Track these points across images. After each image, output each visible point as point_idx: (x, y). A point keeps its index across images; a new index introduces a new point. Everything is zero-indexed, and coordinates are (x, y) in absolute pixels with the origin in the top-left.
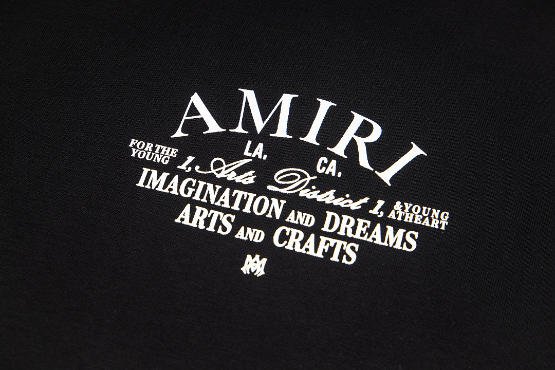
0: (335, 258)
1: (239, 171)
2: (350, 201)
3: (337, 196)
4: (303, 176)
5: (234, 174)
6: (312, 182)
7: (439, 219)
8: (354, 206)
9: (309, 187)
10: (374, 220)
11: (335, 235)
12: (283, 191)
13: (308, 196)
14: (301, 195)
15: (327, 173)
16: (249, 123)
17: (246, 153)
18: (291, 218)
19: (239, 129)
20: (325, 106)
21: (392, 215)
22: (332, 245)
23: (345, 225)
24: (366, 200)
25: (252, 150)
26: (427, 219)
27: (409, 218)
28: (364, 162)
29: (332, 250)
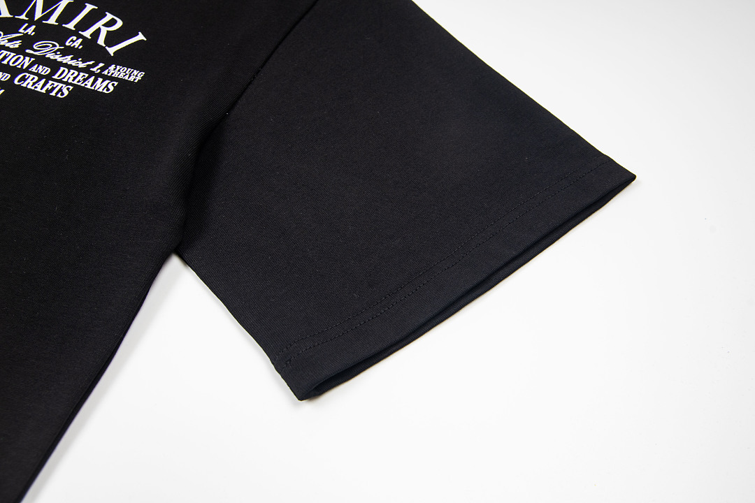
0: (53, 94)
1: (10, 41)
2: (81, 62)
3: (72, 59)
4: (54, 46)
5: (7, 41)
6: (58, 50)
7: (137, 76)
8: (81, 65)
9: (55, 52)
10: (91, 74)
11: (60, 81)
12: (36, 53)
13: (52, 58)
14: (47, 56)
15: (72, 46)
16: (31, 14)
17: (21, 30)
18: (34, 69)
19: (23, 17)
20: (89, 7)
21: (106, 72)
22: (55, 86)
23: (69, 76)
24: (91, 63)
25: (25, 29)
26: (128, 76)
27: (116, 75)
28: (101, 41)
29: (53, 89)
